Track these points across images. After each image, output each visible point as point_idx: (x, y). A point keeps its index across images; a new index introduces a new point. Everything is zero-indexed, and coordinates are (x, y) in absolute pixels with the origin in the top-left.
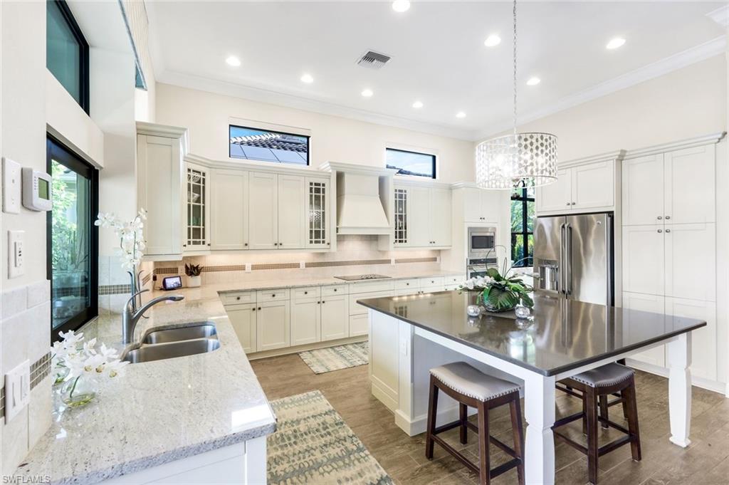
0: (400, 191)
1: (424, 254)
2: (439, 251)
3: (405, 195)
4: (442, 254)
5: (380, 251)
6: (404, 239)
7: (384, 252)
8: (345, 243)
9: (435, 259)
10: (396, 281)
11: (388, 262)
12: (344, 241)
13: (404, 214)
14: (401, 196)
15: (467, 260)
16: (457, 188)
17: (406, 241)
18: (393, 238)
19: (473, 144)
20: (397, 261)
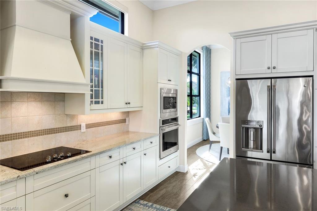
0: (96, 40)
1: (115, 116)
2: (128, 112)
3: (102, 46)
4: (131, 116)
5: (67, 115)
6: (100, 100)
7: (72, 117)
8: (14, 105)
9: (124, 121)
10: (98, 156)
11: (78, 127)
12: (11, 102)
13: (100, 69)
14: (97, 46)
15: (160, 120)
16: (150, 47)
17: (102, 103)
18: (88, 99)
19: (153, 11)
20: (88, 126)
